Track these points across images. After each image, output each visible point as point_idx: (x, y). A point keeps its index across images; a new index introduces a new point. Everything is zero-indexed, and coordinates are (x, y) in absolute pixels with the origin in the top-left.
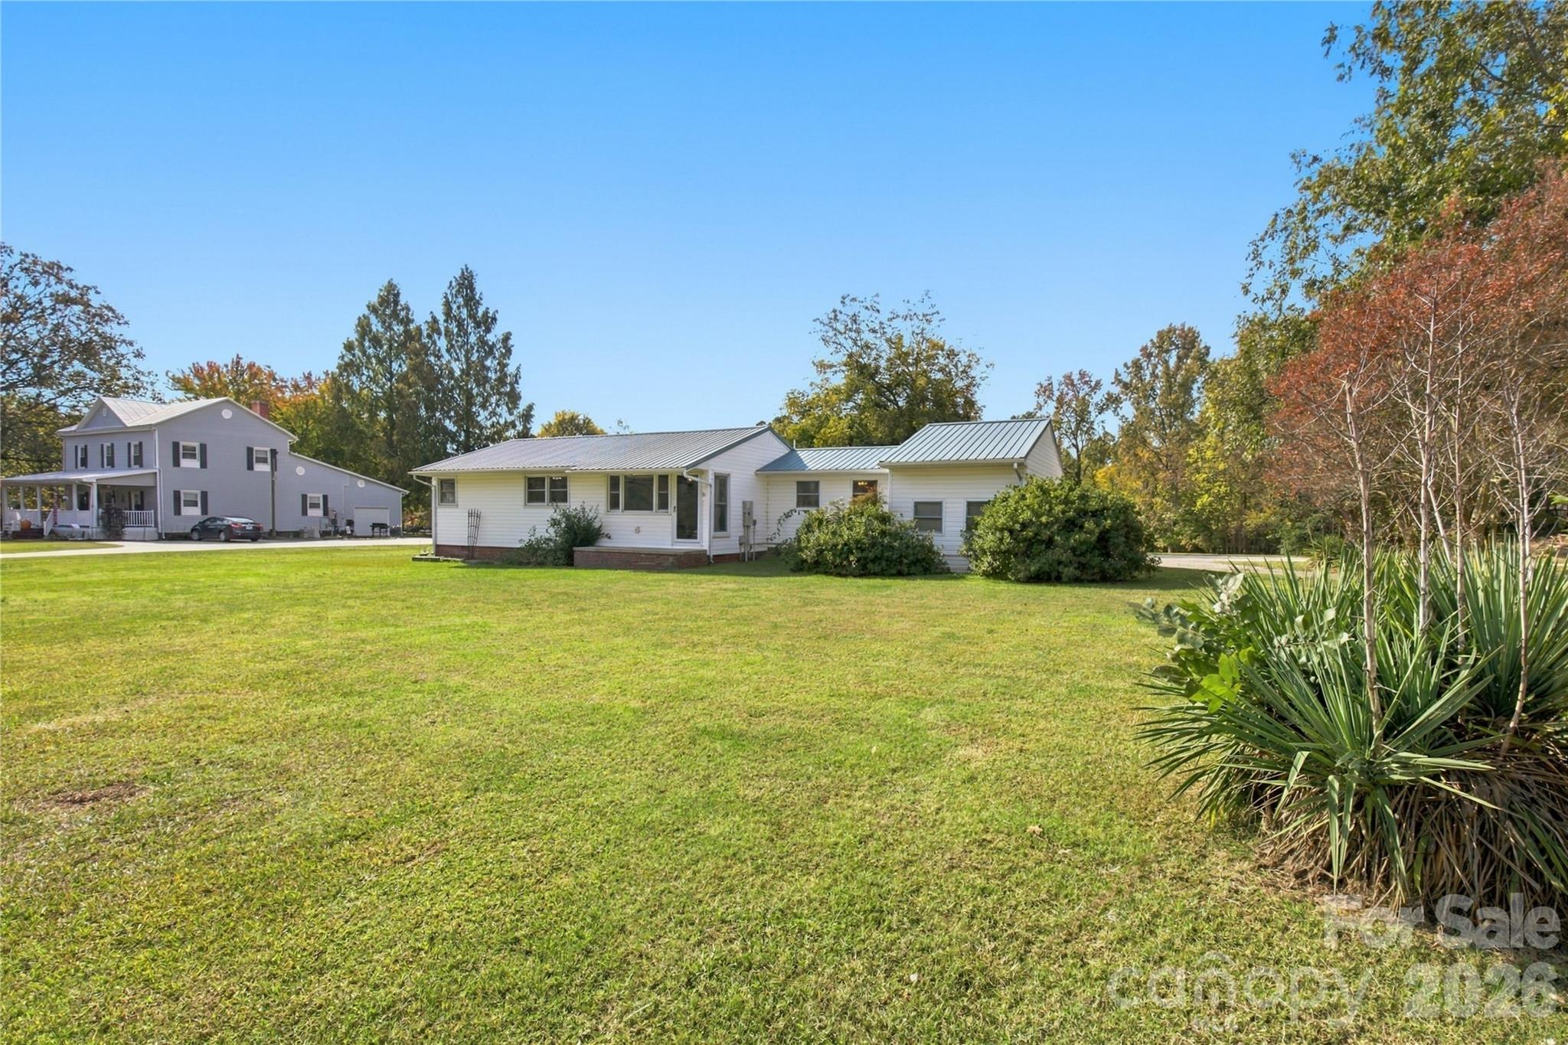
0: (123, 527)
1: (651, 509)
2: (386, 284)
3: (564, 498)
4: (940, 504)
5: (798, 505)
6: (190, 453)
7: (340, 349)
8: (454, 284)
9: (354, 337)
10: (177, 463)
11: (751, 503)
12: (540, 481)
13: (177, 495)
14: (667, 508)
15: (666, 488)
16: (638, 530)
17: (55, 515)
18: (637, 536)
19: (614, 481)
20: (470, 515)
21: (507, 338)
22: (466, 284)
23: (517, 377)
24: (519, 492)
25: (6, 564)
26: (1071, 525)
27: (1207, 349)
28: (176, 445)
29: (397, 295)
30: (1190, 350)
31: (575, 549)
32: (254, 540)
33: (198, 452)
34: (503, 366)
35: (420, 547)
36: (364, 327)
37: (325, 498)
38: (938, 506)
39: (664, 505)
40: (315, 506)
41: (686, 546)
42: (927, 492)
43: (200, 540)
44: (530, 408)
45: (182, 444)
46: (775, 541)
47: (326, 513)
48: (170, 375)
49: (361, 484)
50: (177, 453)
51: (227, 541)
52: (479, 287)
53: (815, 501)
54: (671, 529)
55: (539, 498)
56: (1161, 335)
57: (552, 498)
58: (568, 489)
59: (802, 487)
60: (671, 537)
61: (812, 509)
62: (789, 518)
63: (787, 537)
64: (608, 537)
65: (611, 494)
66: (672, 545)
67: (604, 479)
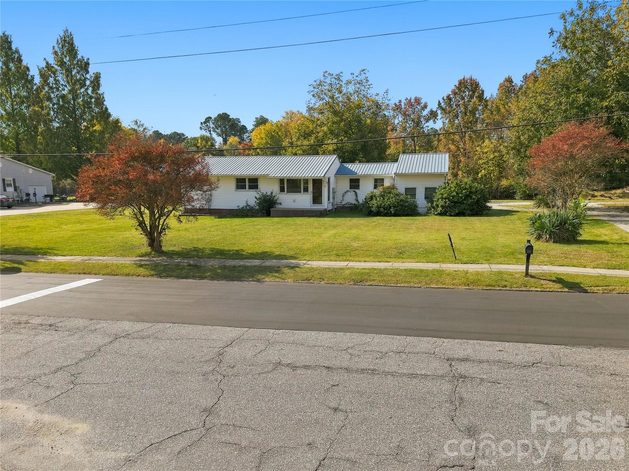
1: (300, 192)
3: (256, 187)
4: (415, 188)
5: (350, 188)
8: (60, 41)
11: (335, 188)
12: (244, 181)
14: (308, 192)
18: (294, 203)
19: (281, 182)
24: (233, 184)
26: (467, 196)
27: (483, 91)
30: (474, 92)
31: (271, 209)
37: (14, 180)
38: (414, 189)
40: (10, 185)
41: (317, 207)
42: (410, 184)
46: (342, 204)
47: (16, 190)
49: (31, 171)
53: (358, 187)
54: (310, 201)
55: (244, 187)
56: (460, 83)
57: (251, 187)
58: (259, 184)
59: (352, 181)
60: (310, 204)
61: (357, 191)
62: (346, 194)
63: (346, 202)
64: (280, 204)
65: (280, 186)
66: (311, 207)
67: (277, 180)
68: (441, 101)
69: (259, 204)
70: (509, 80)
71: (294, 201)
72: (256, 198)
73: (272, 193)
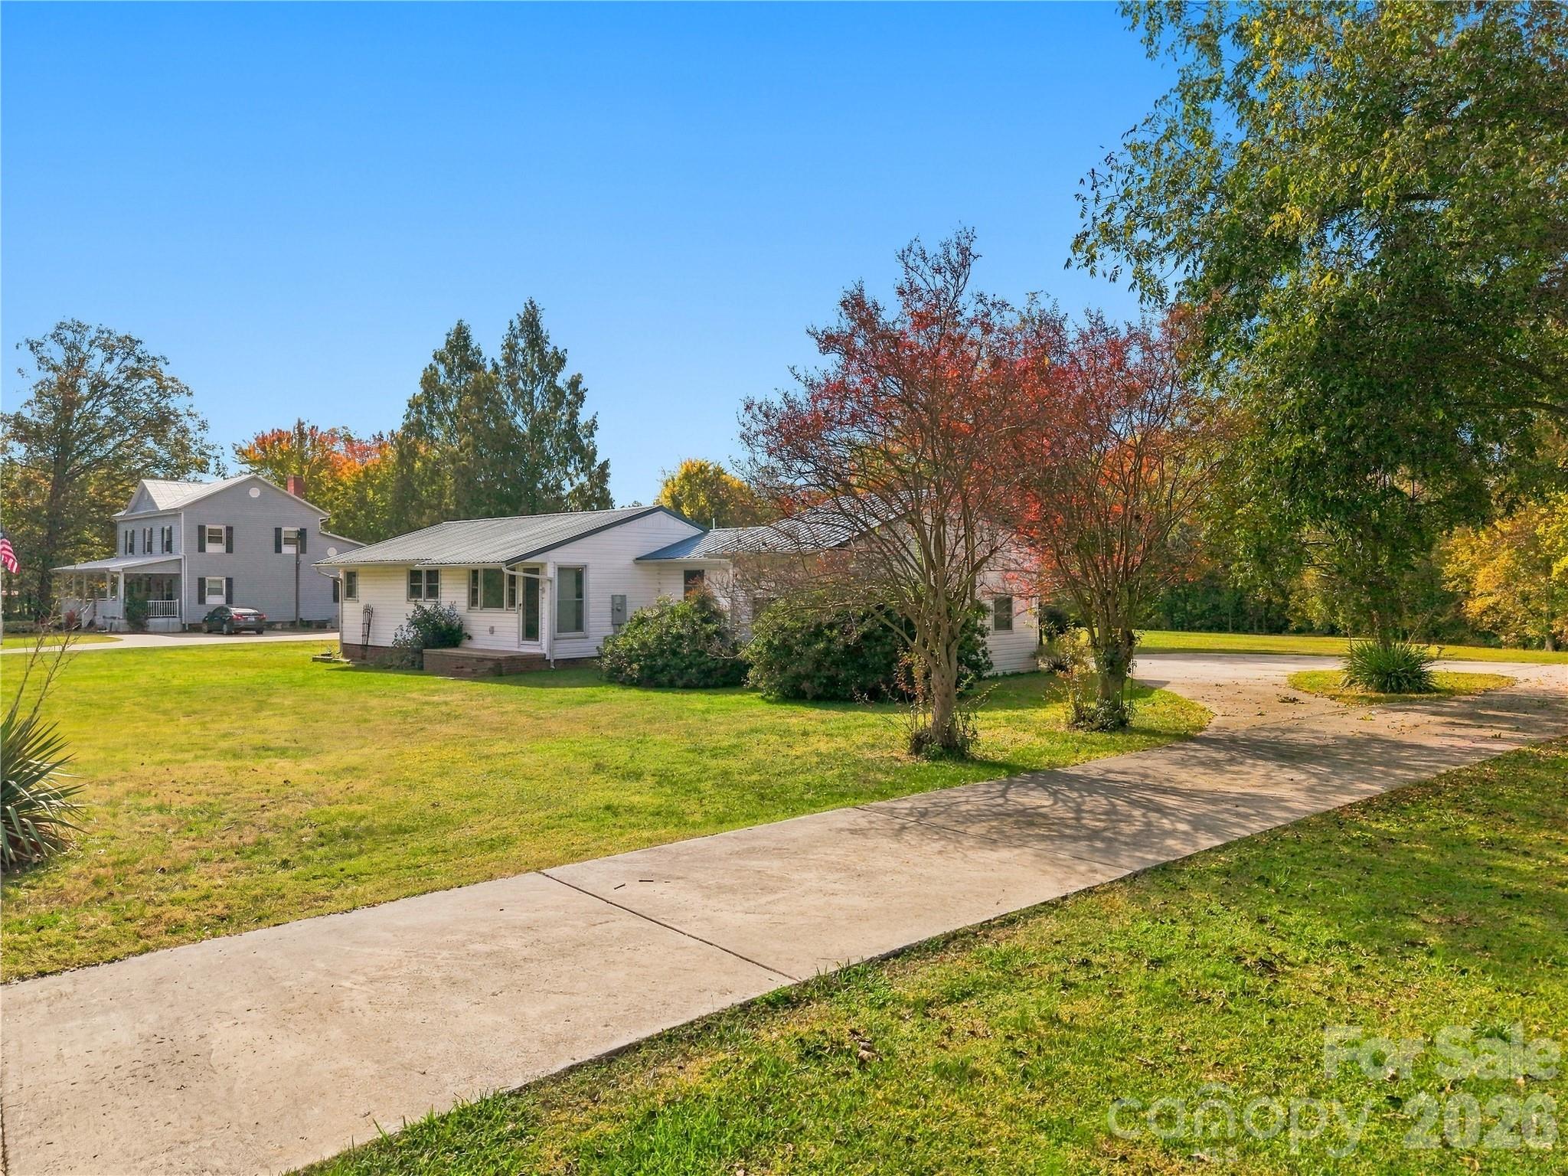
0: (147, 618)
2: (454, 327)
6: (215, 538)
7: (404, 408)
8: (516, 322)
9: (419, 391)
10: (202, 549)
11: (623, 597)
13: (202, 582)
14: (515, 606)
15: (515, 585)
16: (492, 631)
17: (95, 606)
18: (490, 637)
19: (475, 575)
20: (365, 610)
21: (575, 383)
22: (531, 324)
23: (592, 427)
24: (403, 585)
25: (5, 658)
28: (201, 529)
29: (467, 338)
32: (259, 632)
33: (224, 535)
34: (573, 415)
35: (323, 644)
36: (429, 380)
39: (512, 603)
41: (531, 648)
43: (210, 632)
44: (605, 465)
45: (208, 527)
48: (237, 448)
50: (203, 537)
51: (229, 634)
52: (546, 324)
54: (517, 630)
55: (420, 593)
57: (431, 593)
58: (439, 583)
60: (517, 639)
64: (470, 637)
65: (472, 590)
66: (518, 647)
67: (466, 573)
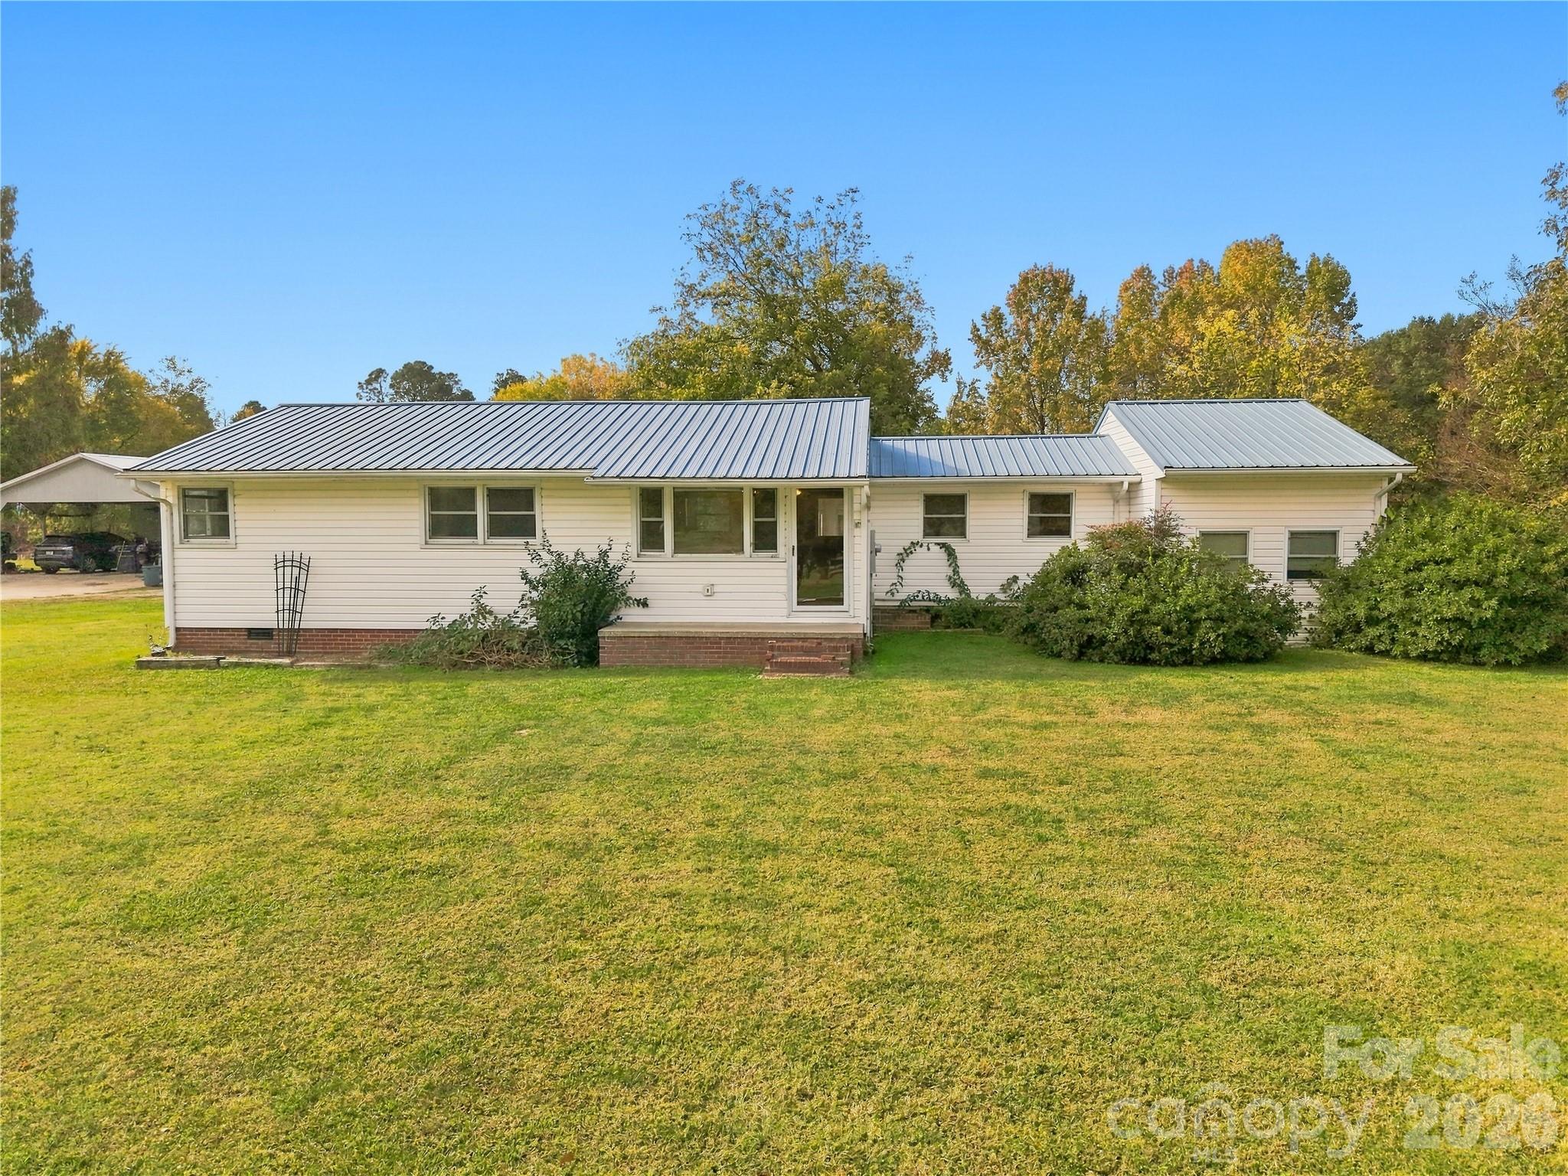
1: (742, 550)
3: (524, 527)
4: (1244, 535)
5: (926, 535)
12: (465, 496)
14: (773, 547)
15: (773, 513)
18: (707, 602)
19: (650, 499)
20: (280, 564)
24: (414, 515)
31: (598, 631)
38: (1240, 539)
39: (765, 539)
42: (1221, 517)
53: (959, 529)
54: (784, 589)
55: (464, 528)
56: (1025, 280)
57: (500, 528)
58: (537, 512)
59: (932, 502)
60: (785, 604)
61: (953, 542)
62: (911, 556)
63: (914, 590)
64: (644, 603)
65: (643, 522)
66: (788, 616)
67: (626, 493)
68: (980, 323)
69: (541, 608)
70: (1144, 273)
71: (710, 592)
72: (524, 576)
73: (604, 554)
